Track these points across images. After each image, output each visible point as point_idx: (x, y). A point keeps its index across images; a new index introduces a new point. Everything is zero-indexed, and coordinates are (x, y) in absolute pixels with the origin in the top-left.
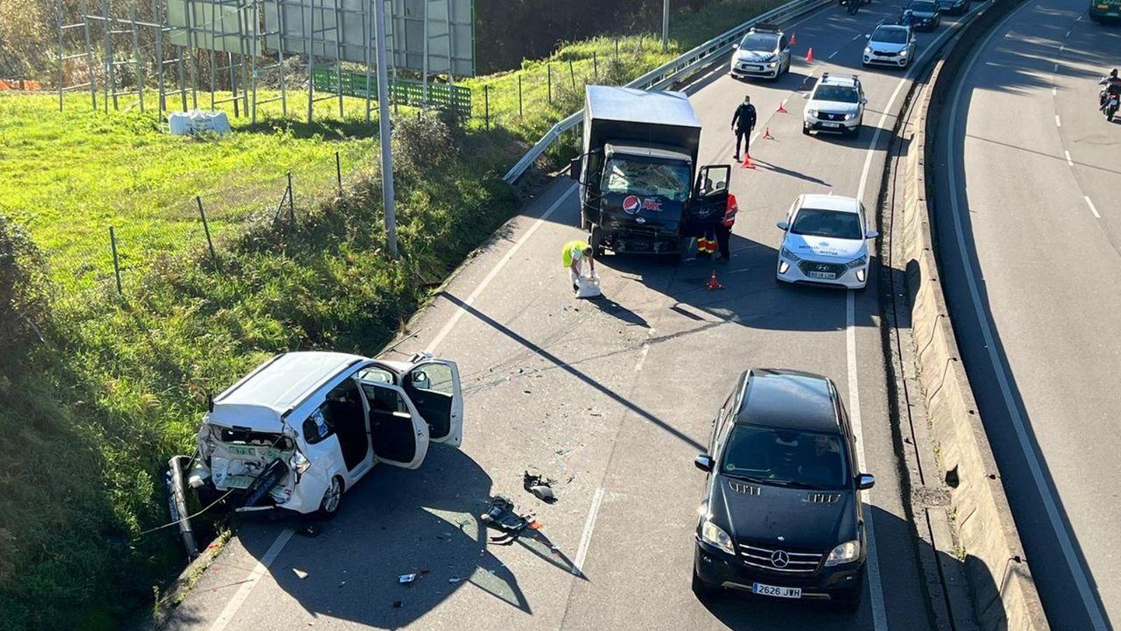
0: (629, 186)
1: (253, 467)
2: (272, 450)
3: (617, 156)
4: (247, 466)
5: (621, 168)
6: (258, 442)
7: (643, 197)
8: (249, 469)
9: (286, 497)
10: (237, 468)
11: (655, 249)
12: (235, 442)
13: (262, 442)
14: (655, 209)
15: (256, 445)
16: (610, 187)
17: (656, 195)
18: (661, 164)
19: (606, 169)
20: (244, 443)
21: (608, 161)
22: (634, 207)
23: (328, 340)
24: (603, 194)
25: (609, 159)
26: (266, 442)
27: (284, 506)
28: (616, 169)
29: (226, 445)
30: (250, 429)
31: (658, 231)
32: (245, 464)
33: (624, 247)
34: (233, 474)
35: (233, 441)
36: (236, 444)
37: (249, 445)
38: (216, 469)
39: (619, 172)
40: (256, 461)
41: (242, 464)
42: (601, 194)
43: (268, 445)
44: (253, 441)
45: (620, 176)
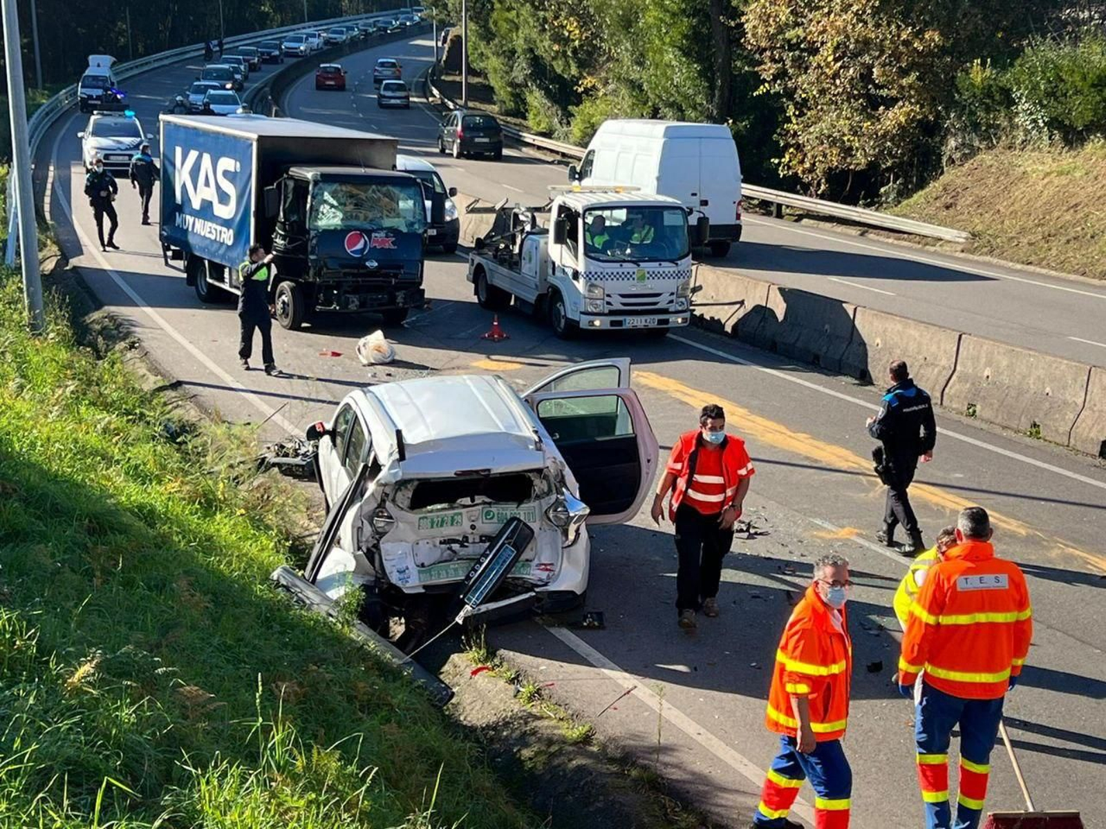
0: (342, 220)
1: (456, 546)
2: (494, 509)
3: (326, 179)
4: (443, 546)
5: (334, 196)
6: (467, 501)
7: (369, 233)
8: (450, 549)
9: (544, 575)
10: (428, 553)
11: (400, 299)
12: (430, 508)
13: (473, 499)
14: (387, 246)
15: (465, 506)
16: (319, 223)
17: (382, 229)
18: (385, 184)
19: (313, 197)
20: (445, 505)
21: (313, 187)
22: (360, 246)
24: (313, 233)
25: (316, 183)
26: (478, 499)
27: (552, 587)
28: (327, 196)
29: (414, 516)
30: (489, 470)
31: (395, 276)
32: (441, 543)
33: (357, 303)
34: (426, 564)
35: (425, 506)
36: (431, 511)
37: (453, 508)
38: (393, 563)
39: (332, 201)
40: (459, 535)
41: (435, 546)
42: (309, 234)
43: (484, 503)
44: (459, 501)
45: (332, 206)
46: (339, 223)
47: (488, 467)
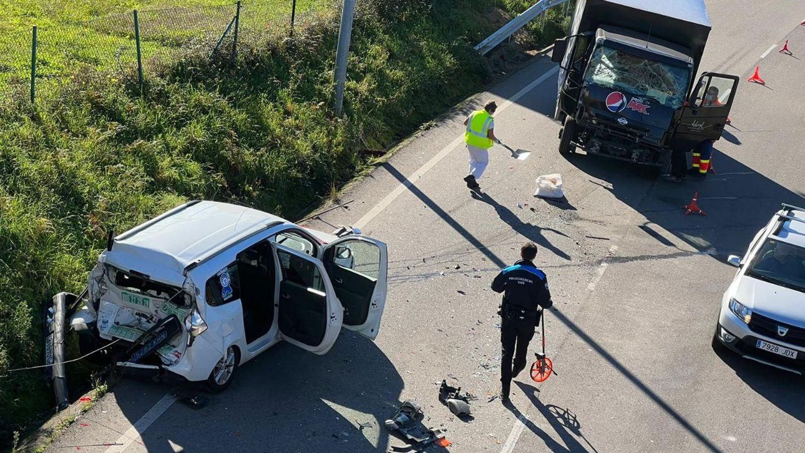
0: (615, 80)
1: (144, 320)
2: (168, 304)
3: (608, 44)
4: (137, 317)
5: (610, 58)
6: (154, 293)
7: (629, 95)
8: (139, 320)
9: (174, 359)
10: (126, 317)
11: (634, 156)
12: (129, 288)
13: (159, 293)
14: (641, 111)
15: (152, 296)
16: (595, 78)
17: (645, 96)
18: (656, 61)
19: (593, 57)
20: (139, 290)
21: (597, 48)
22: (617, 104)
23: (249, 194)
24: (585, 84)
25: (599, 46)
26: (163, 295)
27: (171, 369)
28: (604, 58)
29: (119, 290)
30: (148, 276)
31: (641, 137)
32: (136, 314)
33: (598, 148)
34: (120, 323)
35: (127, 287)
36: (130, 291)
37: (144, 294)
38: (104, 315)
39: (607, 62)
40: (148, 313)
41: (132, 314)
42: (583, 83)
43: (165, 298)
44: (149, 291)
45: (608, 67)
46: (612, 82)
47: (149, 275)
